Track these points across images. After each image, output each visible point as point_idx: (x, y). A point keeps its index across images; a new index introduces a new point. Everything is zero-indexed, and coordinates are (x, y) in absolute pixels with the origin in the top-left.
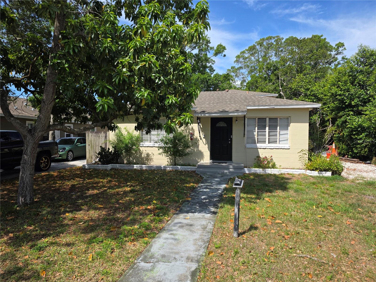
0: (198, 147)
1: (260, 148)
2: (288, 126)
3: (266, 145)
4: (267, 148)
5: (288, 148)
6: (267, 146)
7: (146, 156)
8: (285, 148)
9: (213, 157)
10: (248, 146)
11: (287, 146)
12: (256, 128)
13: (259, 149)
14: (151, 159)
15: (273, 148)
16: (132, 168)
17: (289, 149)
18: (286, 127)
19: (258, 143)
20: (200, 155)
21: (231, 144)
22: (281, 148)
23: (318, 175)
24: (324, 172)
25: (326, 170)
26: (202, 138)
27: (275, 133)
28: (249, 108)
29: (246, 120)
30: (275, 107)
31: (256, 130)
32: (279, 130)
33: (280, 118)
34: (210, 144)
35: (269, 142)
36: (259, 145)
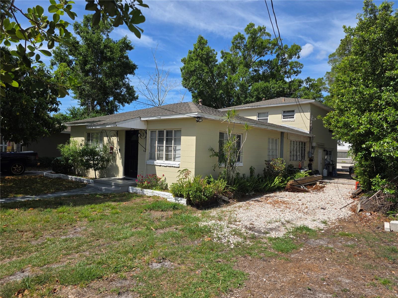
0: (116, 162)
1: (157, 166)
2: (181, 140)
4: (162, 165)
5: (178, 166)
6: (163, 162)
8: (175, 166)
10: (150, 162)
11: (177, 164)
12: (157, 142)
13: (156, 166)
15: (166, 165)
19: (158, 159)
20: (117, 169)
21: (138, 159)
22: (172, 165)
24: (180, 199)
27: (170, 148)
28: (142, 119)
29: (149, 133)
30: (161, 118)
31: (156, 145)
32: (174, 144)
33: (175, 131)
34: (124, 159)
35: (167, 159)
36: (157, 162)
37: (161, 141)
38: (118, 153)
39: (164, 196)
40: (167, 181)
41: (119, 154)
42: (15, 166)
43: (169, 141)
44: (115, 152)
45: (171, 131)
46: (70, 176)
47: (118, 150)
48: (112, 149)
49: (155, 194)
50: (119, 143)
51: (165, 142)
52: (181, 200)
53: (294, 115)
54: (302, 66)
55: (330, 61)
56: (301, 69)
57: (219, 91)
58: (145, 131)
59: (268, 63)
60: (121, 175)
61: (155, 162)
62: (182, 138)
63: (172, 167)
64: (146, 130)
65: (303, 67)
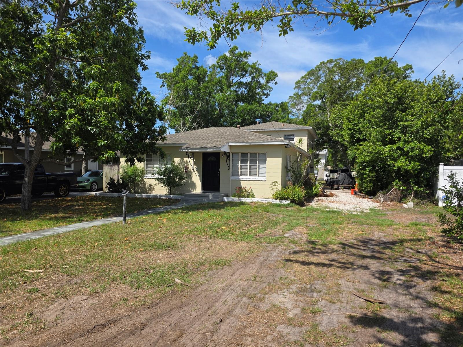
0: (191, 178)
2: (265, 160)
3: (248, 177)
4: (248, 180)
7: (149, 186)
8: (262, 180)
9: (204, 188)
10: (233, 178)
11: (263, 178)
12: (240, 162)
13: (241, 181)
14: (153, 189)
15: (252, 180)
16: (134, 196)
17: (266, 181)
18: (264, 161)
19: (241, 175)
20: (193, 185)
21: (219, 176)
22: (258, 180)
23: (279, 203)
24: (284, 201)
25: (286, 199)
26: (195, 171)
27: (255, 166)
28: (230, 144)
29: (231, 155)
31: (240, 164)
32: (259, 164)
33: (259, 154)
34: (202, 176)
35: (250, 175)
36: (241, 178)
37: (244, 161)
38: (194, 171)
39: (263, 201)
40: (253, 192)
41: (197, 172)
42: (62, 188)
43: (253, 161)
44: (190, 171)
45: (256, 154)
46: (136, 194)
47: (195, 169)
48: (187, 168)
50: (195, 163)
51: (248, 162)
55: (295, 87)
56: (270, 92)
58: (229, 153)
60: (198, 190)
62: (268, 159)
65: (272, 90)
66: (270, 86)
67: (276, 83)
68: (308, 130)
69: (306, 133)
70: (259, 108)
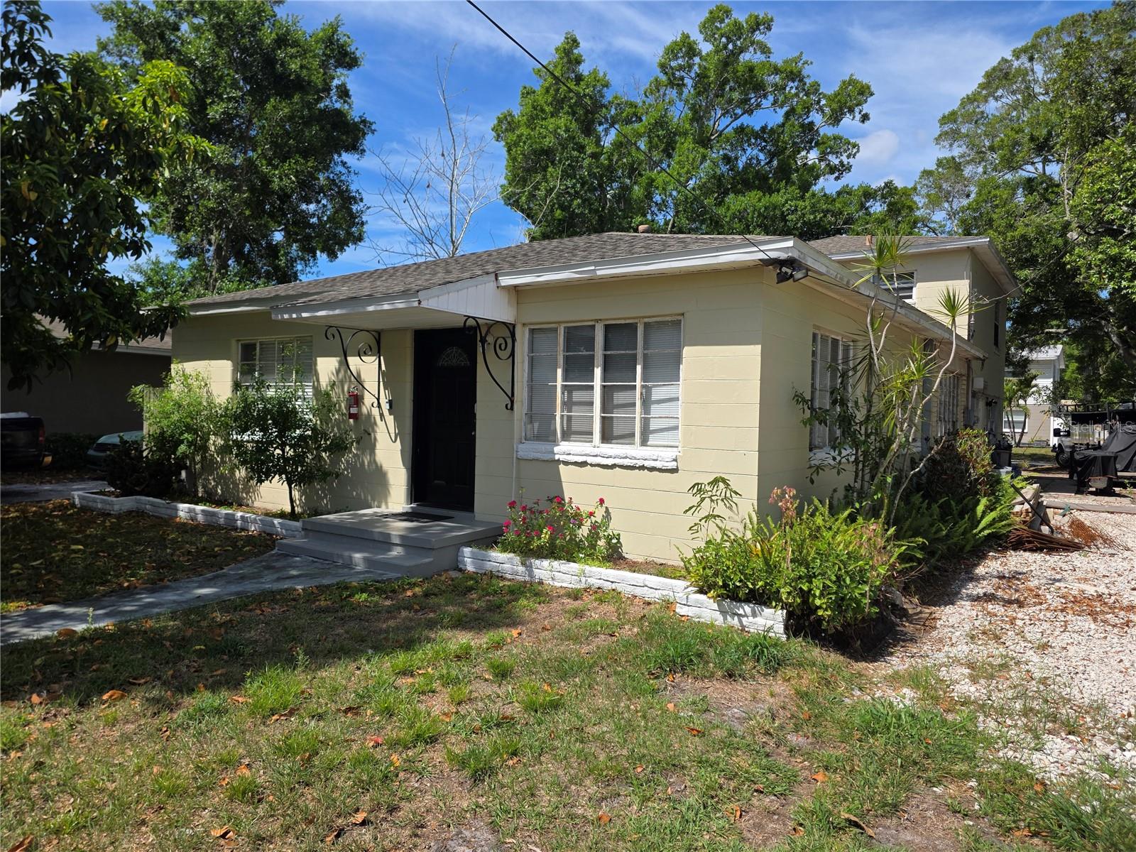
0: (373, 448)
1: (566, 463)
2: (678, 359)
3: (593, 449)
4: (590, 460)
5: (673, 465)
6: (596, 451)
8: (658, 465)
9: (418, 490)
10: (529, 450)
11: (664, 457)
12: (559, 372)
13: (561, 467)
14: (255, 488)
15: (610, 462)
17: (674, 471)
18: (669, 367)
19: (567, 436)
20: (378, 478)
21: (474, 438)
22: (640, 463)
24: (747, 608)
26: (386, 413)
27: (629, 393)
28: (506, 281)
29: (522, 337)
30: (599, 273)
31: (559, 382)
32: (644, 379)
33: (647, 325)
34: (409, 439)
35: (607, 437)
36: (564, 449)
37: (578, 367)
38: (382, 415)
40: (614, 527)
41: (390, 419)
43: (618, 367)
44: (369, 415)
45: (633, 327)
47: (385, 407)
48: (356, 400)
49: (592, 581)
50: (387, 378)
51: (598, 372)
52: (754, 615)
53: (911, 288)
54: (855, 150)
55: (940, 135)
56: (851, 160)
57: (632, 218)
58: (511, 328)
59: (764, 134)
60: (398, 498)
61: (556, 449)
62: (687, 351)
63: (642, 468)
64: (514, 326)
65: (858, 151)
66: (852, 141)
67: (865, 118)
68: (971, 250)
69: (966, 261)
70: (801, 203)
